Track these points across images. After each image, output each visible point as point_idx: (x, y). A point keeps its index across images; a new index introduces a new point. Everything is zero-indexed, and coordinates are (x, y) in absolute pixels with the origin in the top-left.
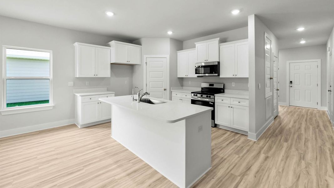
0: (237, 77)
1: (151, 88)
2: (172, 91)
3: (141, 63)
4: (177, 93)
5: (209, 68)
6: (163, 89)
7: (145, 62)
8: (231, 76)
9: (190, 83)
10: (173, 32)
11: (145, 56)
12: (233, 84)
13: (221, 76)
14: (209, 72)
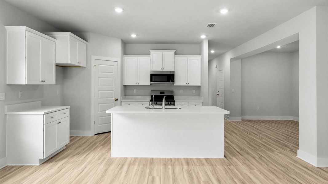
0: (189, 85)
1: (100, 98)
2: (122, 101)
3: (87, 66)
4: (129, 103)
5: (166, 77)
6: (114, 99)
7: (93, 65)
8: (184, 84)
9: (135, 91)
10: (137, 35)
11: (93, 57)
12: (181, 91)
13: (175, 85)
14: (166, 81)
